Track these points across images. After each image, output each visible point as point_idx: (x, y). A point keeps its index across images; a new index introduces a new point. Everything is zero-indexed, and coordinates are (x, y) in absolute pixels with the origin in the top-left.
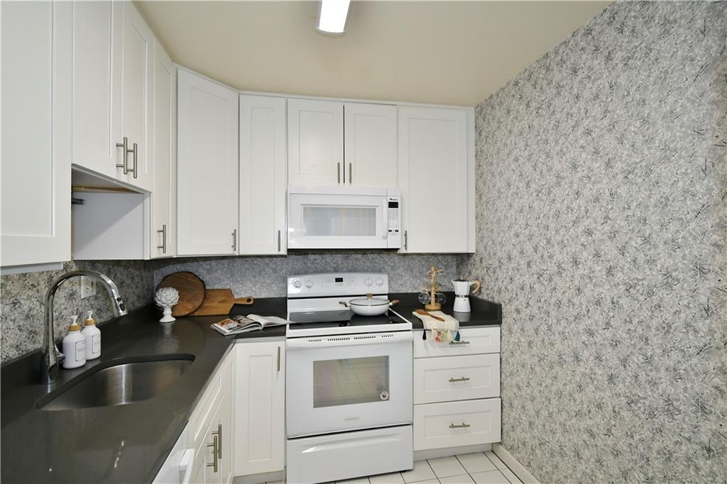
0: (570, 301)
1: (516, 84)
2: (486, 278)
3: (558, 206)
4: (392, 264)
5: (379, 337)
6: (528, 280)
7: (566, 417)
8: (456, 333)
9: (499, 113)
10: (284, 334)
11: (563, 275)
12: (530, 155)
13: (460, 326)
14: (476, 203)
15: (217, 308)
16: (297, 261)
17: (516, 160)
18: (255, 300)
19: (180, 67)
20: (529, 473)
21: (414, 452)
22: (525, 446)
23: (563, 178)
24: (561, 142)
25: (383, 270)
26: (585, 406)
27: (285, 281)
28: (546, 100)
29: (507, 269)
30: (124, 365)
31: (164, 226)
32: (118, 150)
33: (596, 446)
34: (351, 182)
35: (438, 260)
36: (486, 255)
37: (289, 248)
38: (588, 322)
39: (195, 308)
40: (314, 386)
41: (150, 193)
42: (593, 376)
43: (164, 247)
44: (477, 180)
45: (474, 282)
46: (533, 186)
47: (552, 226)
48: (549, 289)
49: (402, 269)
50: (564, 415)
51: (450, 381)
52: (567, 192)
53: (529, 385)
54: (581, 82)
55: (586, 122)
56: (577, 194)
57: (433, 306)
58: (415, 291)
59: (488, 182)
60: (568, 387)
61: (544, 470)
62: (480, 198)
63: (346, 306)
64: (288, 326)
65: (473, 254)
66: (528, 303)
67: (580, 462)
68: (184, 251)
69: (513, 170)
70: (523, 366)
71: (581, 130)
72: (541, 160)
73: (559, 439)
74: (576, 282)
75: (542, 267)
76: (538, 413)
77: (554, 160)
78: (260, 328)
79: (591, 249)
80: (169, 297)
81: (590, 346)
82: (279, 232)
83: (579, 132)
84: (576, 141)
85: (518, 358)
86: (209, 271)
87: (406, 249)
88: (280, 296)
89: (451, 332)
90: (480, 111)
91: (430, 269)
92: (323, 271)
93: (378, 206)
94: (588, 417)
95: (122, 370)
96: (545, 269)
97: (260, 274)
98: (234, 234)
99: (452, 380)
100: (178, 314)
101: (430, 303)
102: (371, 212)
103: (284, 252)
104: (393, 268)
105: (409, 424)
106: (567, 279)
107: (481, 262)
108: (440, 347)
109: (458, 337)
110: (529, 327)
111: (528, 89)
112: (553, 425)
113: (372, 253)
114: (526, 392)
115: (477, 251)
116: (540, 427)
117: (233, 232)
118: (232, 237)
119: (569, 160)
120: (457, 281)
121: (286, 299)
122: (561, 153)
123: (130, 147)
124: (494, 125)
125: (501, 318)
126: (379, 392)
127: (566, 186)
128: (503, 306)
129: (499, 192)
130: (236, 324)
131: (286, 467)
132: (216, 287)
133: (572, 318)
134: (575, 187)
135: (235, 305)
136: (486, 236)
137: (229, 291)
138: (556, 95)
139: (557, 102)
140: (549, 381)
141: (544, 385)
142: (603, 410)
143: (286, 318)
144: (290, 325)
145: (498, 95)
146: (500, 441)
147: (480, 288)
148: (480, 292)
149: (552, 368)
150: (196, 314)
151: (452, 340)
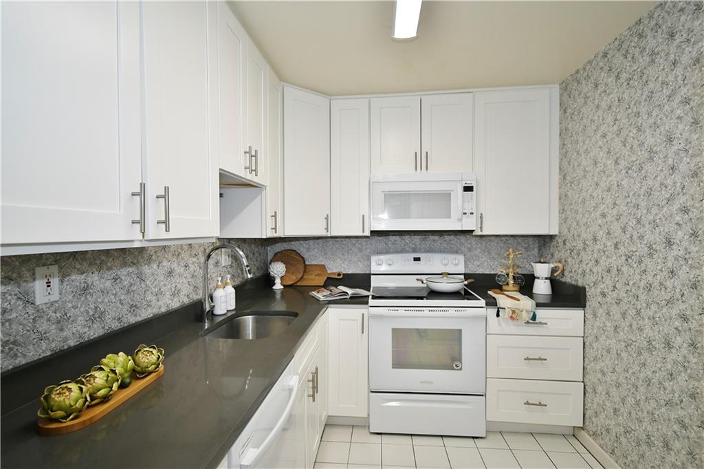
0: (661, 284)
1: (605, 55)
2: (569, 260)
3: (650, 182)
4: (469, 246)
5: (452, 312)
6: (615, 262)
7: (655, 406)
8: (532, 314)
9: (586, 88)
10: (367, 303)
11: (654, 256)
12: (620, 130)
13: (537, 306)
14: (559, 183)
15: (314, 280)
16: (379, 242)
17: (604, 136)
18: (344, 274)
19: (285, 84)
20: (612, 460)
21: (487, 422)
22: (609, 432)
23: (656, 153)
24: (654, 114)
25: (460, 252)
26: (676, 395)
27: (369, 259)
28: (639, 70)
29: (593, 251)
30: (250, 317)
31: (275, 212)
32: (245, 156)
33: (688, 438)
34: (427, 169)
35: (518, 242)
36: (569, 237)
37: (372, 229)
38: (683, 307)
39: (298, 279)
40: (393, 351)
41: (266, 186)
42: (686, 364)
43: (275, 229)
44: (561, 160)
45: (556, 265)
46: (623, 163)
47: (643, 204)
48: (637, 271)
49: (479, 250)
50: (653, 404)
51: (525, 359)
52: (660, 168)
53: (614, 371)
54: (679, 47)
55: (684, 91)
56: (672, 169)
57: (511, 287)
58: (492, 272)
59: (572, 161)
60: (657, 375)
61: (629, 458)
62: (564, 178)
63: (423, 283)
64: (370, 297)
65: (556, 236)
66: (614, 287)
67: (669, 453)
68: (289, 233)
69: (600, 147)
70: (608, 351)
71: (678, 99)
72: (632, 135)
73: (646, 428)
74: (670, 264)
75: (631, 249)
76: (623, 400)
77: (647, 134)
78: (348, 297)
79: (688, 228)
80: (279, 269)
81: (683, 333)
82: (364, 216)
83: (676, 101)
84: (672, 112)
85: (603, 342)
86: (308, 250)
87: (481, 231)
88: (364, 272)
89: (527, 311)
90: (565, 88)
91: (508, 250)
92: (402, 251)
93: (453, 190)
94: (679, 407)
95: (249, 320)
96: (634, 250)
97: (348, 253)
98: (327, 218)
99: (527, 359)
100: (285, 284)
101: (508, 284)
102: (447, 196)
103: (367, 233)
104: (470, 250)
105: (482, 395)
106: (659, 261)
107: (564, 244)
108: (514, 325)
109: (534, 318)
110: (616, 311)
111: (618, 60)
112: (640, 413)
113: (449, 235)
114: (610, 378)
115: (560, 233)
116: (625, 414)
117: (326, 216)
118: (325, 221)
119: (664, 133)
120: (536, 263)
121: (369, 275)
122: (655, 126)
123: (253, 153)
124: (581, 101)
125: (585, 301)
126: (453, 361)
127: (660, 161)
128: (587, 290)
129: (585, 171)
130: (329, 292)
131: (369, 415)
132: (314, 263)
133: (664, 303)
134: (670, 161)
135: (328, 278)
136: (570, 217)
137: (324, 266)
138: (649, 63)
139: (651, 71)
140: (637, 368)
141: (630, 371)
142: (697, 400)
143: (369, 291)
144: (373, 296)
145: (584, 69)
146: (582, 426)
147: (563, 270)
148: (563, 274)
149: (640, 354)
150: (298, 284)
151: (527, 319)
